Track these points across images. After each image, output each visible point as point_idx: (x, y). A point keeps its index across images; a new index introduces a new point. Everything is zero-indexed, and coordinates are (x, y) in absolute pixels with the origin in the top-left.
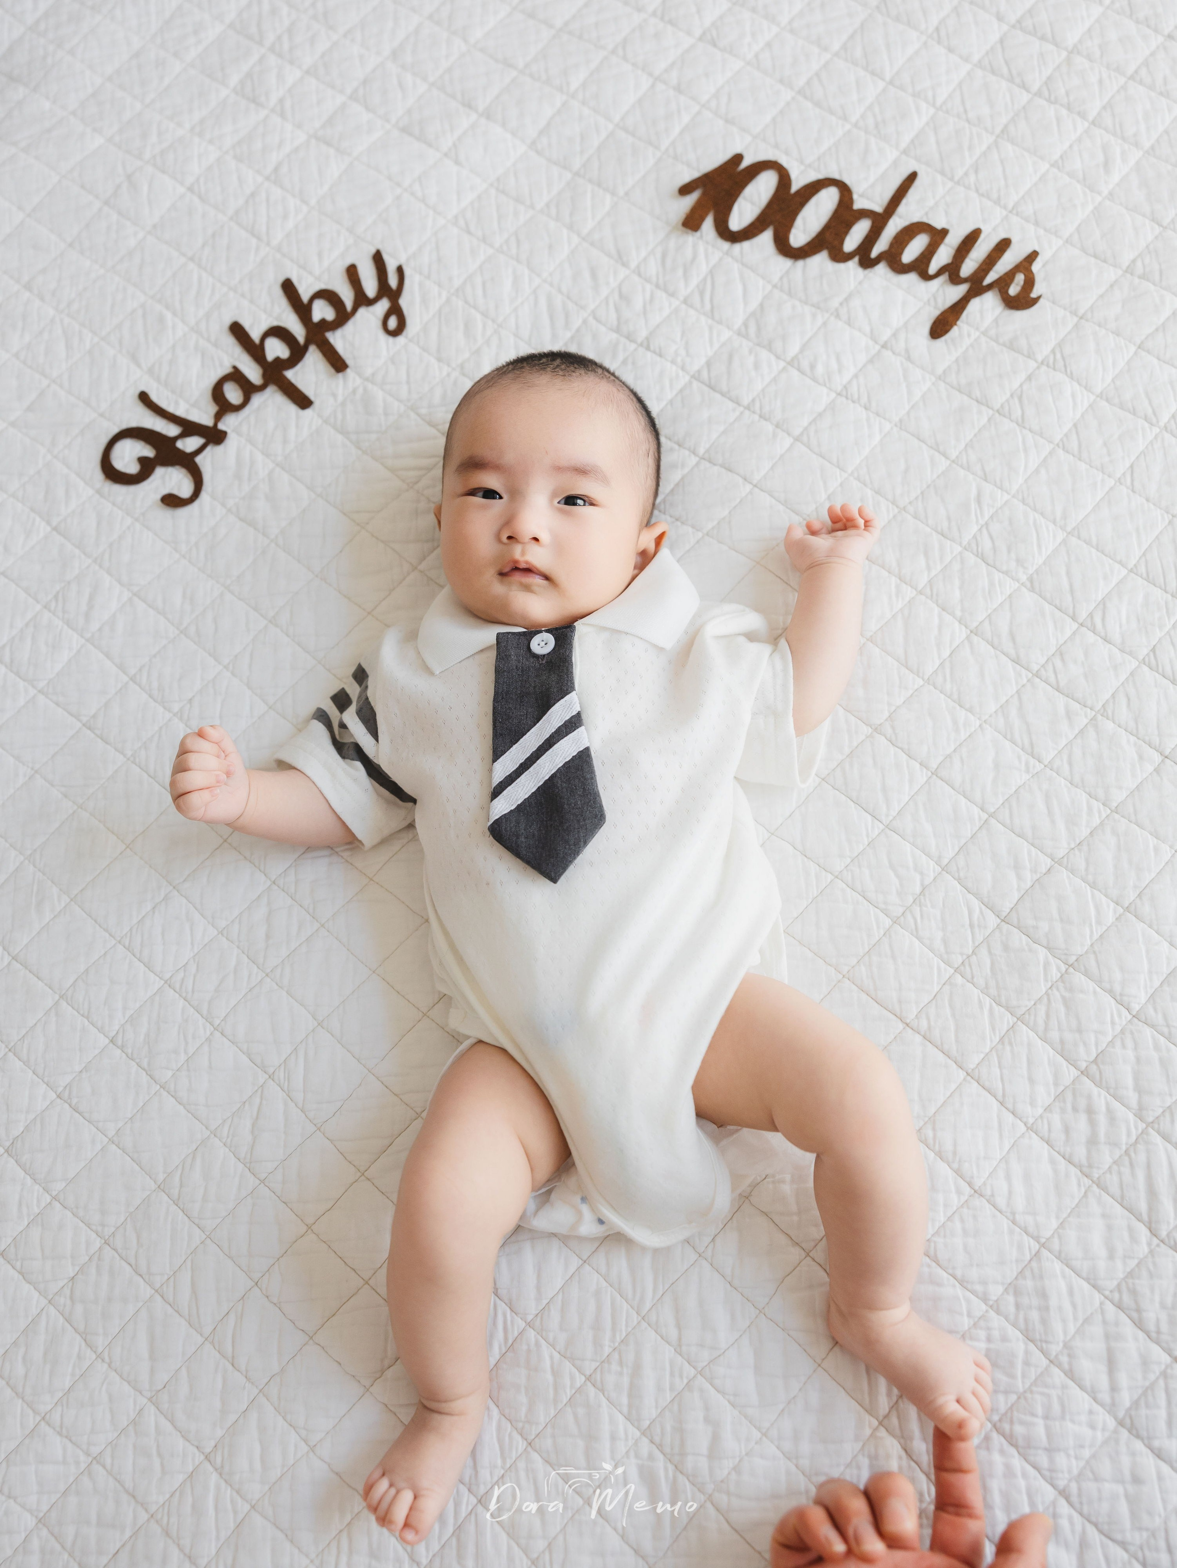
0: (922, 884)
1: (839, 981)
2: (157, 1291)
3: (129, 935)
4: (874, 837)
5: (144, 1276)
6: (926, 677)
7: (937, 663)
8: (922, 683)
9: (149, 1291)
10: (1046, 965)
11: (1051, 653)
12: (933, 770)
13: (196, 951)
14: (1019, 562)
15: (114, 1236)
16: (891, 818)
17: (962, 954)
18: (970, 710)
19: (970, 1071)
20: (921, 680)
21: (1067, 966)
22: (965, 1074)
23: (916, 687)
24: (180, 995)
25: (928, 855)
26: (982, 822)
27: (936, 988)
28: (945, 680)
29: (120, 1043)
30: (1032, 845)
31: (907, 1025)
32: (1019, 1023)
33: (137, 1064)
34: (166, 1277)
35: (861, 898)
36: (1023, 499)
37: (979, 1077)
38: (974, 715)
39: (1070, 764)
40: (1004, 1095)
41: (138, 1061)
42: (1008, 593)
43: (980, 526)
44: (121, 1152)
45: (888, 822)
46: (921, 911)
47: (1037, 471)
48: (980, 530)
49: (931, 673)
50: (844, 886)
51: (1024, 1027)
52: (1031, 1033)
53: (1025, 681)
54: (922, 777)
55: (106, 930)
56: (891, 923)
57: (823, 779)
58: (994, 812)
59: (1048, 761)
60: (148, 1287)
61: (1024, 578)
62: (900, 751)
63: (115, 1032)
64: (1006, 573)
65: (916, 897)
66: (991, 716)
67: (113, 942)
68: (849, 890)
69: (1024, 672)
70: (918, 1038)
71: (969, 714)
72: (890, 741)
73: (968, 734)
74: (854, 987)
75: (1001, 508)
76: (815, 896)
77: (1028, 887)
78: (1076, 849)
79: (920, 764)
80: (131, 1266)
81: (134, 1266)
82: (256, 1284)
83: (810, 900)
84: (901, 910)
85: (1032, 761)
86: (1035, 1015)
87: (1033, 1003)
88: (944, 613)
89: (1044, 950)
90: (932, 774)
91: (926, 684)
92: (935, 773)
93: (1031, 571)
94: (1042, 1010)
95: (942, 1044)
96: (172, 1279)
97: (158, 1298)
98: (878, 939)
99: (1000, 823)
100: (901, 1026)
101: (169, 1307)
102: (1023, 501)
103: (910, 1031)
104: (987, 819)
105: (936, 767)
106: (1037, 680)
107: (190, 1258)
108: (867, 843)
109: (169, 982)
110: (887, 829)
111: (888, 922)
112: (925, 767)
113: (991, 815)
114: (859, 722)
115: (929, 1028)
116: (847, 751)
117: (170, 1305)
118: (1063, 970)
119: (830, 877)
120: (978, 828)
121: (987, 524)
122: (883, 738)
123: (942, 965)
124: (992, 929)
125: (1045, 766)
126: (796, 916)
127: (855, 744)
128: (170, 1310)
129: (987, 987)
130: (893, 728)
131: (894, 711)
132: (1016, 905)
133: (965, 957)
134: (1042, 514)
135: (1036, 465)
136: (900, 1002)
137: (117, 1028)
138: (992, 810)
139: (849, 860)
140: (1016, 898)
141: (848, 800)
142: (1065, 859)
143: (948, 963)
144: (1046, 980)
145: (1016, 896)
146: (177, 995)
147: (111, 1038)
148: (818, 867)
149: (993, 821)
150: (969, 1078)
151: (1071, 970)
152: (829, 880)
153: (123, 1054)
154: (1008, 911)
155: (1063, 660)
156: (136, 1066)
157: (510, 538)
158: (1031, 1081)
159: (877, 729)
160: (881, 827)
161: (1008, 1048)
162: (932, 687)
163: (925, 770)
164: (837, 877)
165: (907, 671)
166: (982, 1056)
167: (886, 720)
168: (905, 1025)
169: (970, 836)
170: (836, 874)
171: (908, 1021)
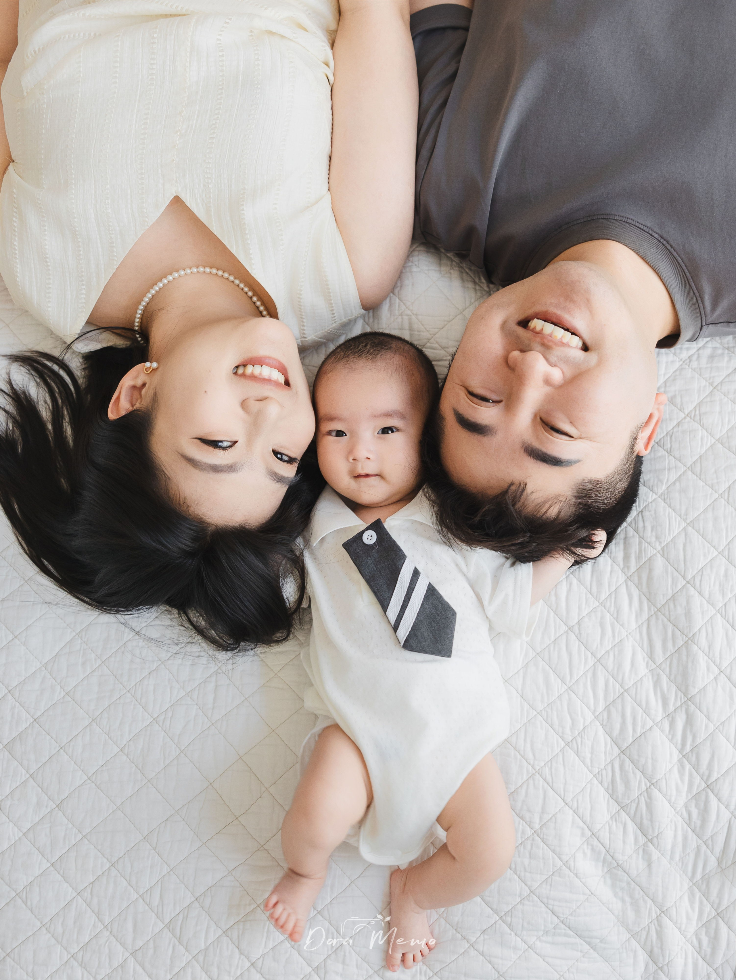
0: (584, 725)
1: (533, 774)
2: (140, 896)
3: (134, 688)
4: (562, 693)
5: (134, 887)
6: (601, 601)
7: (608, 594)
8: (598, 604)
9: (136, 896)
10: (640, 782)
11: (668, 598)
12: (598, 659)
13: (172, 703)
14: (657, 538)
15: (117, 863)
16: (572, 684)
17: (598, 768)
18: (622, 625)
19: (594, 833)
20: (598, 602)
21: (650, 784)
22: (592, 834)
23: (594, 606)
24: (162, 729)
25: (589, 708)
26: (620, 694)
27: (584, 785)
28: (611, 606)
29: (126, 752)
30: (644, 712)
31: (566, 804)
32: (622, 810)
33: (136, 766)
34: (146, 889)
35: (550, 728)
36: (664, 499)
37: (598, 837)
38: (624, 629)
39: (670, 668)
40: (609, 848)
41: (136, 764)
42: (649, 557)
43: (638, 512)
44: (124, 815)
45: (570, 686)
46: (581, 741)
47: (674, 483)
48: (638, 514)
49: (603, 599)
50: (542, 719)
51: (624, 813)
52: (627, 817)
53: (653, 613)
54: (591, 662)
55: (121, 683)
56: (564, 745)
57: (538, 654)
58: (628, 689)
59: (659, 664)
60: (136, 893)
61: (659, 548)
62: (582, 644)
63: (123, 745)
64: (649, 544)
65: (579, 732)
66: (633, 631)
67: (125, 691)
68: (544, 722)
69: (652, 607)
70: (571, 812)
71: (621, 627)
72: (577, 637)
73: (620, 640)
74: (541, 779)
75: (651, 502)
76: (525, 722)
77: (638, 736)
78: (666, 718)
79: (592, 654)
80: (127, 881)
81: (128, 881)
82: (197, 899)
83: (522, 724)
84: (571, 738)
85: (650, 662)
86: (630, 809)
87: (630, 801)
88: (614, 564)
89: (641, 773)
90: (597, 661)
91: (600, 605)
92: (599, 660)
93: (663, 545)
94: (634, 806)
95: (583, 817)
96: (149, 891)
97: (141, 900)
98: (556, 753)
99: (630, 696)
100: (563, 804)
101: (146, 906)
102: (664, 500)
103: (567, 807)
104: (622, 693)
105: (600, 657)
106: (659, 613)
107: (160, 880)
108: (557, 696)
109: (156, 720)
110: (569, 690)
111: (563, 744)
112: (594, 656)
113: (626, 691)
114: (561, 622)
115: (578, 808)
116: (553, 639)
117: (147, 905)
118: (648, 786)
119: (535, 713)
120: (617, 696)
121: (642, 511)
122: (573, 634)
123: (588, 772)
124: (615, 756)
125: (657, 666)
126: (513, 732)
127: (558, 636)
128: (147, 908)
129: (608, 788)
130: (579, 629)
131: (581, 619)
132: (630, 745)
133: (600, 770)
134: (674, 510)
135: (674, 479)
136: (564, 791)
137: (125, 743)
138: (626, 688)
139: (546, 705)
140: (631, 742)
141: (550, 669)
142: (660, 723)
143: (591, 772)
144: (638, 790)
145: (631, 740)
146: (160, 729)
147: (121, 748)
148: (528, 706)
149: (626, 694)
150: (593, 836)
151: (652, 787)
152: (534, 715)
153: (128, 759)
154: (625, 748)
155: (674, 604)
156: (135, 767)
157: (353, 459)
158: (624, 842)
159: (571, 629)
160: (566, 688)
161: (614, 823)
162: (603, 608)
163: (593, 658)
164: (538, 713)
165: (590, 596)
166: (602, 825)
167: (576, 623)
168: (565, 804)
169: (612, 700)
170: (538, 711)
171: (567, 802)
